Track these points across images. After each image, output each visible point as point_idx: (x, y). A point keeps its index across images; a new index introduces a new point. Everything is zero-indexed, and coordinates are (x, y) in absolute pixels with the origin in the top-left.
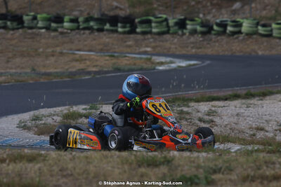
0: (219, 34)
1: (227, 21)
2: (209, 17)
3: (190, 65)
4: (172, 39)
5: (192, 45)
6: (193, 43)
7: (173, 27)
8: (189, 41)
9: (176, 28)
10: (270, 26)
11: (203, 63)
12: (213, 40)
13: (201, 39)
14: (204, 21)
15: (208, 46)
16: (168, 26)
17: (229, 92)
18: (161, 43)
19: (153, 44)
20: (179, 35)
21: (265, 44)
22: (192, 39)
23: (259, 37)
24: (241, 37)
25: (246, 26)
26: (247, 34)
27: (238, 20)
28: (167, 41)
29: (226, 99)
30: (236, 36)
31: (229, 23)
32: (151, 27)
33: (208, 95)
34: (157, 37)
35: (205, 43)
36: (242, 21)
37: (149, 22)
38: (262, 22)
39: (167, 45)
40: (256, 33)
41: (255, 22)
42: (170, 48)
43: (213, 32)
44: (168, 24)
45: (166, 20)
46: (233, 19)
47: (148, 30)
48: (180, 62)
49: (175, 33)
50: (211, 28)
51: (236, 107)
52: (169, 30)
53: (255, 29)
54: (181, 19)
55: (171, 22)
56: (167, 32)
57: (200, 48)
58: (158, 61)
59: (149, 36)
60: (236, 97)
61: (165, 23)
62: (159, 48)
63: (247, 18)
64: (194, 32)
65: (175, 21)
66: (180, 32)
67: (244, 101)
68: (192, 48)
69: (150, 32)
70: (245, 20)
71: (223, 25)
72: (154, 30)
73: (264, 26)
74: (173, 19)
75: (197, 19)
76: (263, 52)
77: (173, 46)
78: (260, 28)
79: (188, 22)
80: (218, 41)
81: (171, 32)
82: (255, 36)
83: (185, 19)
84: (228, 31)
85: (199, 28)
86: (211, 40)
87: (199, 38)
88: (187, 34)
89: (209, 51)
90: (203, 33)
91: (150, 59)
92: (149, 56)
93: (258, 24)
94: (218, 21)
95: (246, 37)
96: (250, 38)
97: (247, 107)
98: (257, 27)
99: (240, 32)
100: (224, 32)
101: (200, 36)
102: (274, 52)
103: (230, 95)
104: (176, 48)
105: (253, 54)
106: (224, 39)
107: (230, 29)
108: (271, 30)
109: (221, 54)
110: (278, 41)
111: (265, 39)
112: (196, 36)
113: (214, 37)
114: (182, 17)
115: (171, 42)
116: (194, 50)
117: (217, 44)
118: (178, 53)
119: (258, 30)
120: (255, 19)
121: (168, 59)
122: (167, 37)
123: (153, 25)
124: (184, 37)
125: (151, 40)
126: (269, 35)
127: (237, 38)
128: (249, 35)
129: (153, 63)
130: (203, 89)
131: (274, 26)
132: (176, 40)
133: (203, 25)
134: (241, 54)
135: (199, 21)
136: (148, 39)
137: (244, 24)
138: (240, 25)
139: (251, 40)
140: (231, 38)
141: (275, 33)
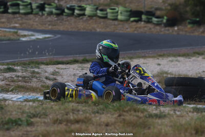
0: (68, 15)
1: (74, 6)
2: (62, 3)
3: (45, 38)
4: (34, 18)
5: (49, 23)
6: (50, 21)
7: (35, 9)
8: (47, 20)
9: (38, 10)
10: (106, 10)
11: (55, 36)
12: (65, 19)
13: (56, 19)
14: (58, 6)
15: (61, 24)
16: (31, 8)
17: (70, 58)
18: (26, 21)
19: (21, 22)
20: (39, 15)
21: (102, 23)
22: (49, 19)
23: (98, 18)
24: (85, 18)
25: (89, 10)
26: (89, 16)
27: (83, 5)
28: (30, 19)
29: (68, 64)
30: (81, 17)
31: (76, 7)
32: (19, 9)
33: (55, 60)
34: (23, 16)
35: (59, 22)
36: (85, 6)
37: (18, 5)
38: (100, 8)
39: (31, 22)
40: (96, 15)
41: (95, 7)
42: (33, 25)
43: (64, 14)
44: (31, 7)
45: (30, 4)
46: (80, 5)
47: (17, 11)
48: (38, 35)
49: (37, 14)
50: (63, 11)
51: (74, 69)
52: (32, 11)
53: (95, 12)
54: (41, 4)
55: (34, 6)
56: (31, 13)
57: (55, 25)
58: (22, 34)
59: (18, 15)
60: (76, 62)
61: (29, 6)
62: (25, 25)
63: (89, 4)
64: (51, 13)
65: (37, 4)
66: (40, 13)
67: (80, 65)
68: (49, 25)
69: (18, 13)
70: (88, 6)
71: (72, 9)
72: (22, 11)
73: (101, 10)
74: (36, 3)
75: (53, 4)
76: (100, 30)
77: (35, 23)
78: (98, 12)
79: (46, 6)
80: (68, 21)
81: (34, 13)
82: (95, 18)
83: (44, 4)
84: (75, 14)
85: (54, 11)
86: (63, 20)
87: (54, 18)
88: (46, 15)
89: (61, 28)
90: (58, 15)
91: (16, 33)
92: (16, 30)
93: (97, 9)
94: (68, 6)
95: (88, 18)
96: (91, 19)
97: (82, 70)
98: (96, 11)
99: (84, 15)
100: (73, 14)
101: (55, 16)
102: (108, 30)
103: (71, 61)
104: (37, 25)
105: (93, 30)
106: (72, 19)
107: (77, 12)
108: (107, 14)
109: (70, 30)
110: (111, 21)
111: (102, 20)
112: (52, 16)
113: (65, 17)
114: (42, 2)
115: (34, 20)
116: (50, 27)
117: (67, 23)
118: (38, 28)
119: (97, 13)
120: (95, 5)
121: (30, 33)
122: (31, 16)
123: (21, 7)
124: (44, 17)
125: (19, 18)
126: (105, 18)
127: (82, 19)
128: (91, 17)
129: (18, 35)
130: (51, 55)
131: (109, 10)
132: (37, 19)
133: (57, 8)
134: (85, 30)
135: (55, 5)
136: (17, 17)
137: (87, 9)
138: (84, 9)
139: (91, 21)
140: (78, 18)
141: (109, 16)
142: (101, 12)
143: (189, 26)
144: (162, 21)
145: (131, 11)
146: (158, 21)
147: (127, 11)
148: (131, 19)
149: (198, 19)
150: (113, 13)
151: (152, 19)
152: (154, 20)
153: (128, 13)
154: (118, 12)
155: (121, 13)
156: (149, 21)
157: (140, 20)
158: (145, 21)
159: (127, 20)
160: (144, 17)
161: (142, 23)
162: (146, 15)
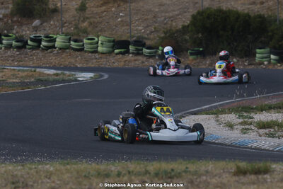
0: (33, 48)
1: (40, 37)
6: (11, 57)
8: (7, 55)
10: (82, 41)
12: (29, 54)
13: (18, 53)
14: (18, 37)
15: (26, 59)
22: (9, 53)
23: (72, 51)
24: (55, 51)
25: (59, 41)
26: (60, 49)
27: (51, 35)
30: (50, 50)
31: (43, 38)
36: (55, 37)
38: (75, 37)
40: (69, 47)
41: (68, 37)
43: (28, 47)
46: (47, 35)
50: (26, 43)
53: (68, 44)
63: (59, 34)
64: (9, 47)
70: (58, 36)
71: (37, 41)
73: (76, 41)
75: (11, 35)
78: (72, 43)
79: (3, 37)
80: (34, 55)
82: (68, 50)
84: (42, 46)
85: (14, 43)
86: (27, 54)
87: (15, 52)
88: (3, 48)
90: (18, 48)
93: (70, 39)
94: (32, 36)
95: (60, 51)
96: (64, 52)
98: (69, 42)
100: (39, 47)
101: (15, 50)
106: (39, 53)
107: (44, 43)
108: (83, 45)
110: (90, 54)
111: (78, 53)
112: (12, 50)
113: (29, 51)
117: (34, 57)
119: (70, 45)
126: (82, 50)
127: (51, 52)
128: (62, 49)
131: (85, 41)
133: (17, 40)
135: (14, 36)
137: (57, 39)
138: (54, 40)
139: (65, 54)
140: (46, 52)
141: (87, 48)
142: (76, 44)
143: (191, 58)
144: (156, 52)
145: (114, 41)
146: (150, 53)
147: (109, 41)
148: (117, 51)
149: (201, 49)
150: (91, 44)
151: (142, 50)
152: (145, 51)
153: (112, 44)
154: (97, 43)
155: (102, 44)
156: (138, 53)
157: (128, 52)
158: (133, 53)
159: (110, 53)
160: (131, 48)
161: (131, 55)
162: (134, 45)
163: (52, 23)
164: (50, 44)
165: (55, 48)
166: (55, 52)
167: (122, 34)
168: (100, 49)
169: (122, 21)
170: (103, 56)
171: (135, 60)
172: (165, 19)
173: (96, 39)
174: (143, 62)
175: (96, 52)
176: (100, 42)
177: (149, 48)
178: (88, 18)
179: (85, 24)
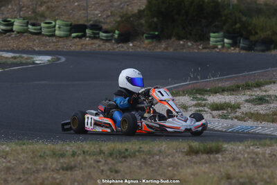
10: (40, 25)
21: (37, 41)
23: (30, 35)
25: (17, 25)
26: (18, 33)
27: (9, 19)
30: (8, 34)
31: (1, 22)
36: (13, 20)
38: (32, 22)
40: (27, 31)
41: (26, 21)
46: (5, 19)
53: (25, 28)
63: (17, 18)
70: (16, 20)
73: (33, 25)
78: (30, 26)
82: (26, 34)
93: (28, 23)
95: (18, 35)
96: (21, 35)
98: (27, 26)
99: (12, 31)
105: (30, 49)
107: (2, 27)
108: (41, 29)
110: (47, 38)
111: (35, 37)
119: (28, 28)
120: (25, 19)
126: (39, 34)
127: (9, 36)
128: (20, 33)
131: (43, 25)
137: (15, 23)
138: (12, 24)
139: (23, 37)
140: (4, 35)
141: (44, 31)
142: (34, 27)
143: (147, 41)
144: (112, 36)
145: (71, 25)
146: (107, 37)
147: (67, 25)
148: (74, 35)
149: (156, 33)
150: (48, 28)
151: (99, 34)
152: (102, 35)
153: (69, 28)
154: (55, 27)
155: (59, 28)
156: (95, 37)
157: (84, 35)
158: (90, 37)
159: (67, 36)
160: (88, 32)
161: (88, 39)
162: (91, 29)
163: (10, 7)
164: (8, 28)
165: (13, 32)
166: (13, 36)
167: (79, 18)
168: (57, 33)
169: (79, 5)
170: (60, 39)
171: (92, 44)
172: (121, 4)
173: (54, 23)
174: (99, 46)
175: (53, 35)
176: (57, 26)
177: (106, 32)
178: (45, 2)
179: (43, 8)
